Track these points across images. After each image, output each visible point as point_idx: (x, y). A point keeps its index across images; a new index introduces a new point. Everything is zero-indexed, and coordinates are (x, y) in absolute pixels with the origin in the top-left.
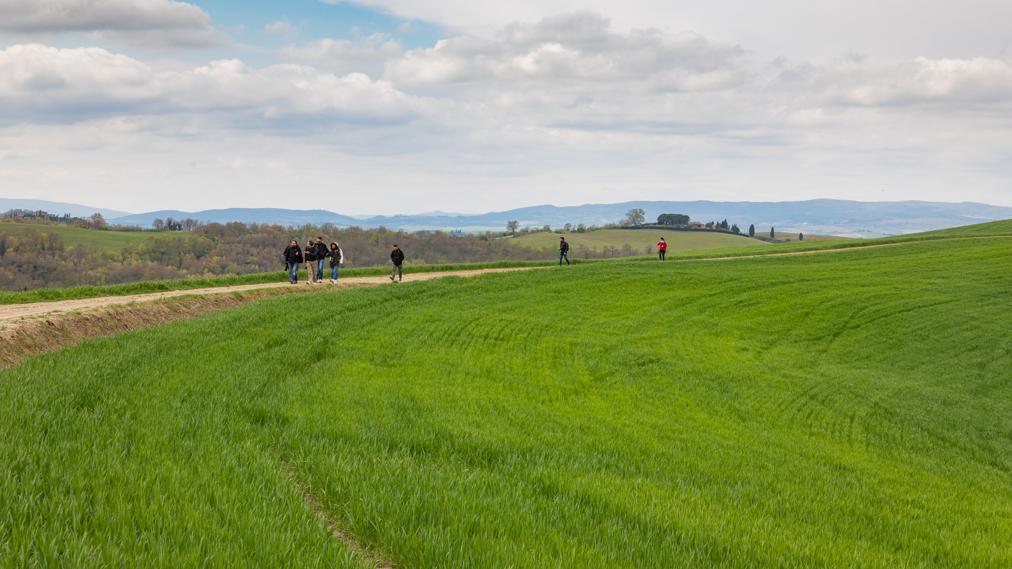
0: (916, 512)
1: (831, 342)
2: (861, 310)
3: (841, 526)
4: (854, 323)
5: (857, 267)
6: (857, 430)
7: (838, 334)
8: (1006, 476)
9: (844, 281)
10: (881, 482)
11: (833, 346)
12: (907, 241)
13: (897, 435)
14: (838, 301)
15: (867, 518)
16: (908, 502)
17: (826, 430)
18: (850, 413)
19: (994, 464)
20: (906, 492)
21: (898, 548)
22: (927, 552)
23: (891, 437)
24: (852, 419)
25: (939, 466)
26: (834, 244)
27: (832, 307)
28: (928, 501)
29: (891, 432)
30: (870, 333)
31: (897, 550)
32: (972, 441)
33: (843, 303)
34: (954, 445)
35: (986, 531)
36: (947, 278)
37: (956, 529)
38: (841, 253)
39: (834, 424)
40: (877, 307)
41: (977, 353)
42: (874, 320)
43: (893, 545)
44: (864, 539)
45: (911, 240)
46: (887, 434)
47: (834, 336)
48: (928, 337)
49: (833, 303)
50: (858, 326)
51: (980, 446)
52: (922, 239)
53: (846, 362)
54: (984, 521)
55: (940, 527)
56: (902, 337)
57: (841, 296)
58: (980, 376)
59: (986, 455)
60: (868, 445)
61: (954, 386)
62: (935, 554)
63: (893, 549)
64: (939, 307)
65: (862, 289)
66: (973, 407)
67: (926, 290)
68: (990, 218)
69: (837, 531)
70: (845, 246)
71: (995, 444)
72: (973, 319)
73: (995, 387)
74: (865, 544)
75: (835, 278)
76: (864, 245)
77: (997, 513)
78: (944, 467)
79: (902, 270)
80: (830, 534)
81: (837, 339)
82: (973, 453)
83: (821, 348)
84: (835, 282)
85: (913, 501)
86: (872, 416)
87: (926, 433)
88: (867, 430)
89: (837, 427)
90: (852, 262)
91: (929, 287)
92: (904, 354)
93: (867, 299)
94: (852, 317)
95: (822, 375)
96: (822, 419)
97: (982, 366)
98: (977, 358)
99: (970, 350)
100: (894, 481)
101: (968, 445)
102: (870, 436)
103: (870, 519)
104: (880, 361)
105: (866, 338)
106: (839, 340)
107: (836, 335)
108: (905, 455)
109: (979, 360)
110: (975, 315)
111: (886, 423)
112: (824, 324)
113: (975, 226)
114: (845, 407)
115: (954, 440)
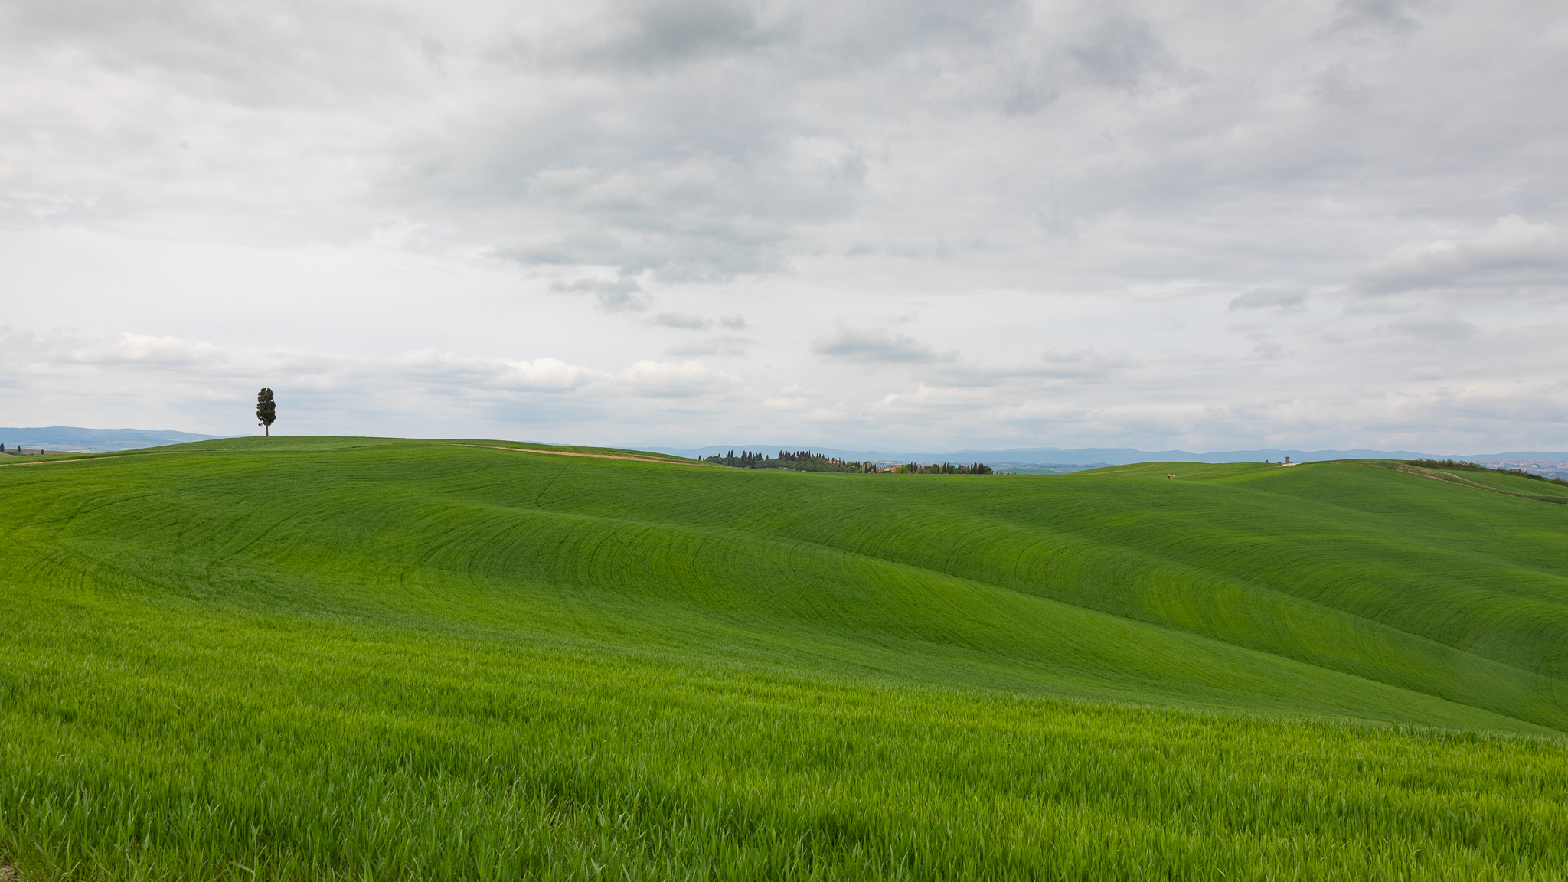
0: (132, 632)
1: (67, 523)
2: (90, 501)
3: (73, 646)
4: (85, 509)
5: (87, 472)
6: (88, 580)
7: (73, 517)
8: (197, 603)
9: (77, 482)
10: (106, 614)
11: (68, 525)
12: (125, 454)
13: (118, 582)
14: (72, 495)
15: (94, 639)
16: (126, 625)
17: (63, 582)
18: (82, 570)
19: (189, 597)
20: (125, 619)
21: (118, 657)
22: (140, 657)
23: (114, 584)
24: (84, 574)
25: (150, 601)
26: (68, 456)
27: (68, 499)
28: (141, 623)
29: (114, 580)
30: (98, 515)
31: (117, 658)
32: (173, 583)
33: (77, 497)
34: (161, 586)
35: (183, 639)
36: (154, 478)
37: (162, 640)
38: (74, 463)
39: (70, 578)
40: (102, 499)
41: (177, 526)
42: (100, 507)
43: (115, 654)
44: (92, 654)
45: (128, 454)
46: (111, 582)
47: (70, 519)
48: (141, 517)
49: (68, 496)
50: (88, 512)
51: (179, 586)
52: (136, 454)
53: (79, 536)
54: (182, 633)
55: (150, 640)
56: (121, 518)
57: (75, 491)
58: (178, 541)
59: (184, 591)
60: (96, 591)
61: (160, 548)
62: (146, 658)
63: (115, 658)
64: (149, 498)
65: (91, 487)
66: (174, 561)
67: (139, 487)
68: (185, 441)
69: (70, 650)
70: (77, 458)
71: (190, 584)
72: (173, 505)
73: (189, 548)
74: (92, 656)
75: (69, 480)
76: (92, 457)
77: (191, 627)
78: (153, 601)
79: (121, 474)
80: (65, 653)
81: (72, 520)
82: (174, 590)
83: (60, 527)
84: (69, 482)
85: (130, 624)
86: (99, 571)
87: (140, 580)
88: (96, 580)
89: (72, 580)
90: (82, 469)
91: (141, 485)
92: (124, 529)
93: (95, 493)
94: (83, 506)
95: (60, 545)
96: (60, 575)
97: (180, 534)
98: (176, 529)
99: (171, 525)
100: (116, 612)
101: (171, 586)
102: (98, 584)
103: (97, 639)
104: (106, 534)
105: (94, 519)
106: (73, 521)
107: (71, 518)
108: (124, 595)
109: (178, 531)
110: (175, 502)
111: (110, 575)
112: (62, 511)
113: (174, 445)
114: (79, 566)
115: (160, 583)
